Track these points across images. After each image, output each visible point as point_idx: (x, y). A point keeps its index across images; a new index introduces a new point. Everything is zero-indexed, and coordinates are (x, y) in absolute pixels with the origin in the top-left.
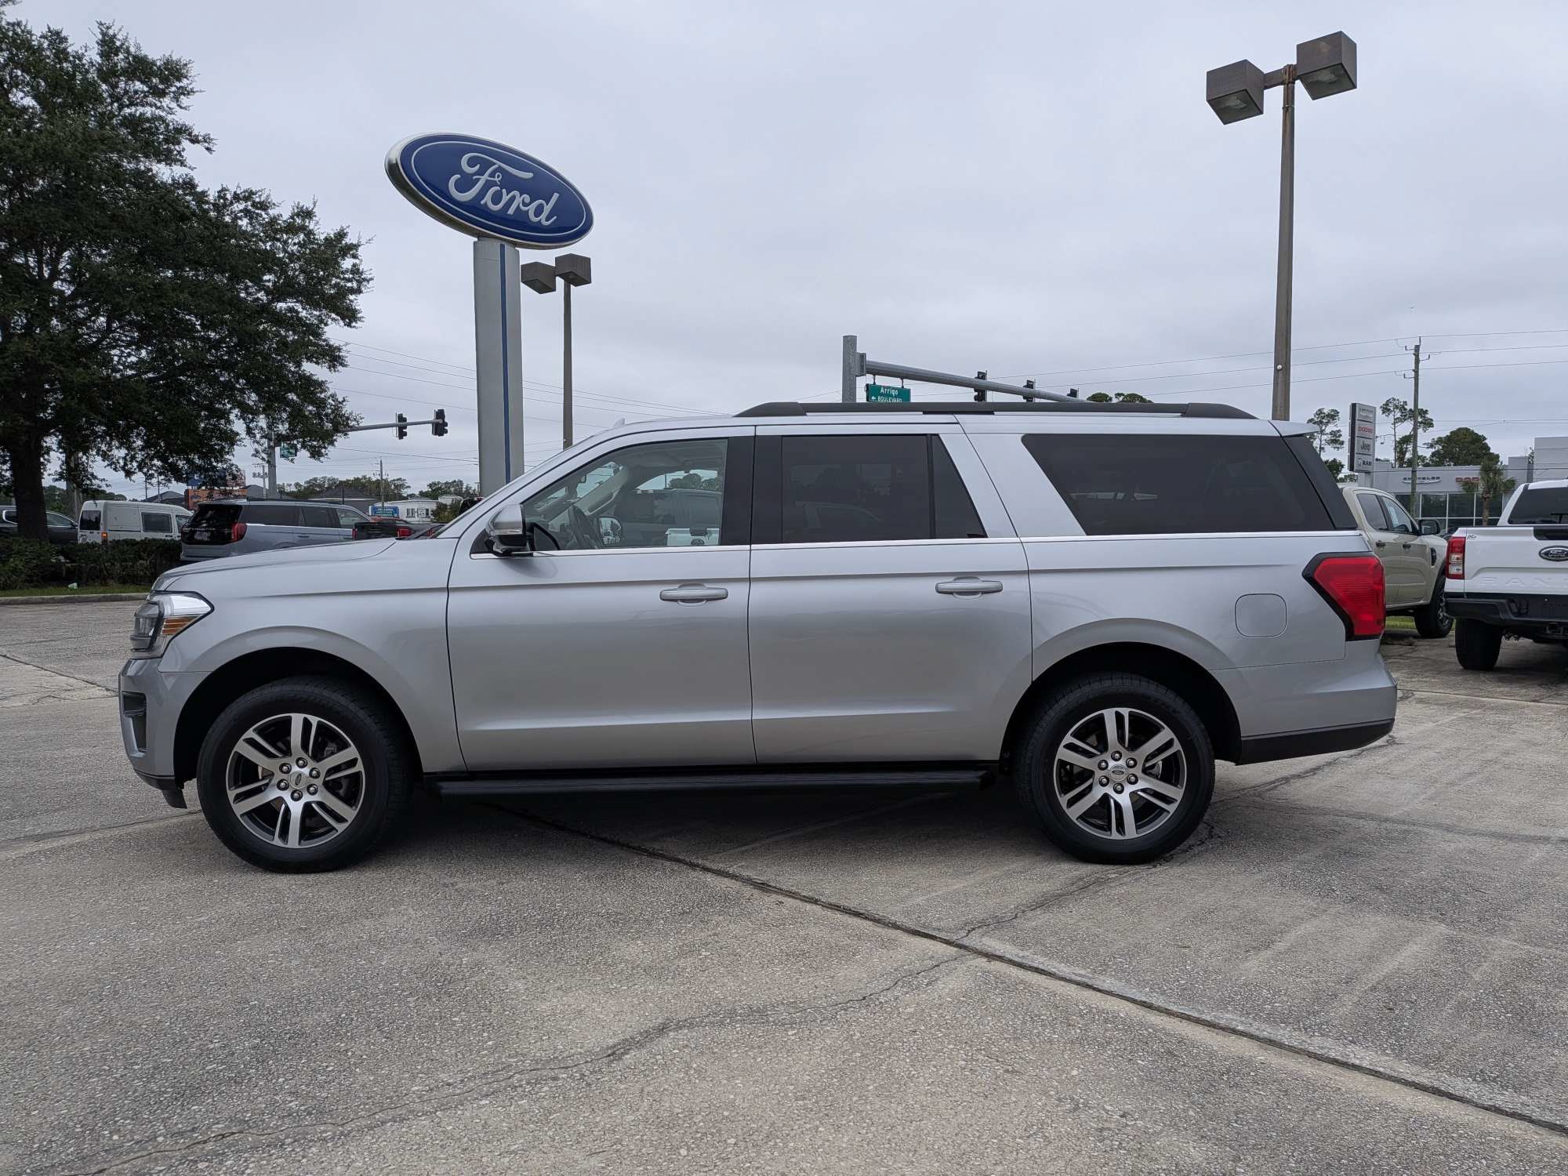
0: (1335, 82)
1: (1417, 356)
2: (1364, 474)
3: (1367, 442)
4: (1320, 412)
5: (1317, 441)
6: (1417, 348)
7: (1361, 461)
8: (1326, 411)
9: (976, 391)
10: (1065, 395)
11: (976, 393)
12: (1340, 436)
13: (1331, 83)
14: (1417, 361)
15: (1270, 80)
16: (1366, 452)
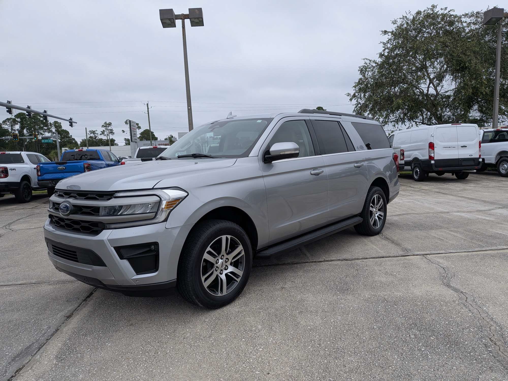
0: (198, 23)
1: (148, 107)
2: (135, 143)
3: (135, 133)
4: (106, 123)
5: (106, 132)
6: (148, 104)
7: (134, 139)
8: (108, 123)
9: (7, 108)
10: (42, 112)
11: (8, 109)
12: (113, 131)
13: (196, 23)
14: (148, 108)
15: (178, 17)
16: (135, 136)
